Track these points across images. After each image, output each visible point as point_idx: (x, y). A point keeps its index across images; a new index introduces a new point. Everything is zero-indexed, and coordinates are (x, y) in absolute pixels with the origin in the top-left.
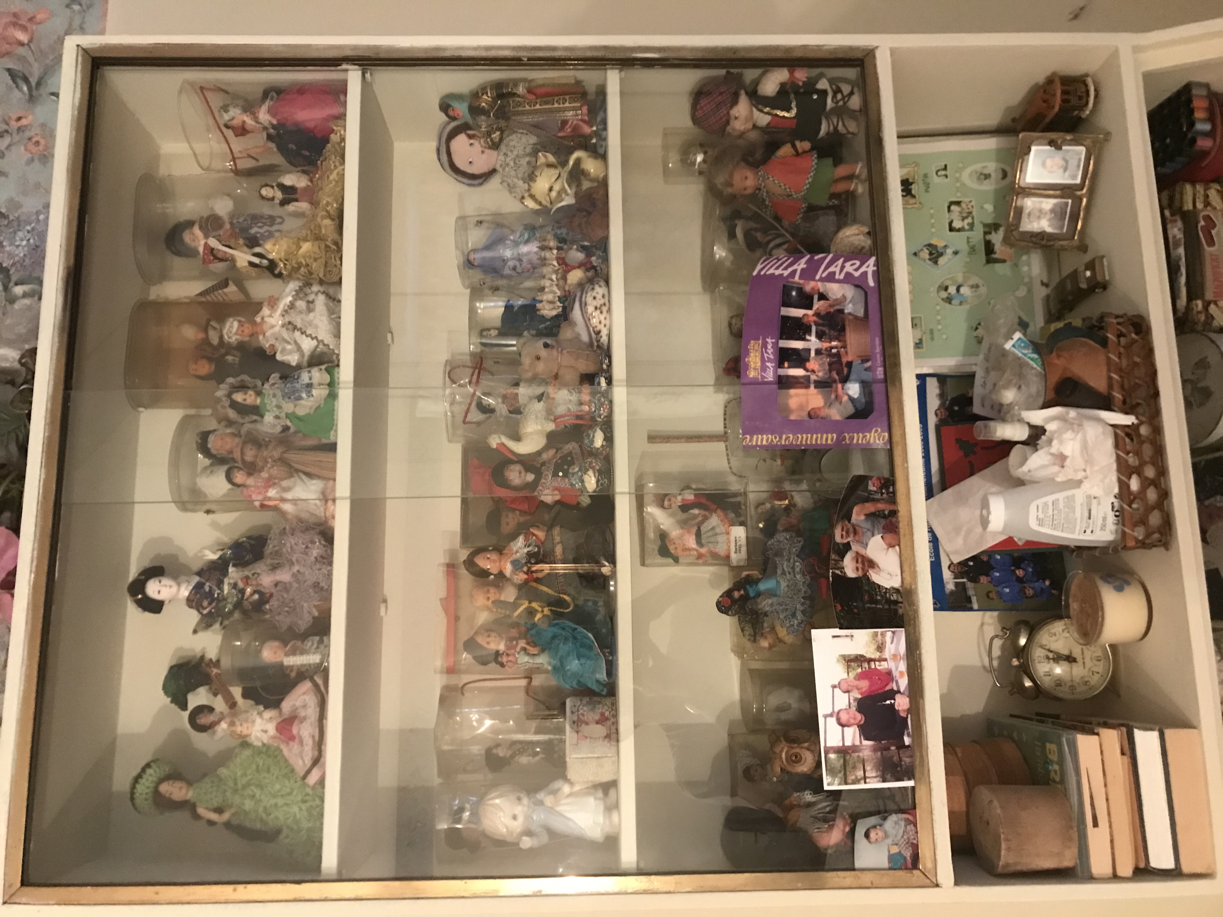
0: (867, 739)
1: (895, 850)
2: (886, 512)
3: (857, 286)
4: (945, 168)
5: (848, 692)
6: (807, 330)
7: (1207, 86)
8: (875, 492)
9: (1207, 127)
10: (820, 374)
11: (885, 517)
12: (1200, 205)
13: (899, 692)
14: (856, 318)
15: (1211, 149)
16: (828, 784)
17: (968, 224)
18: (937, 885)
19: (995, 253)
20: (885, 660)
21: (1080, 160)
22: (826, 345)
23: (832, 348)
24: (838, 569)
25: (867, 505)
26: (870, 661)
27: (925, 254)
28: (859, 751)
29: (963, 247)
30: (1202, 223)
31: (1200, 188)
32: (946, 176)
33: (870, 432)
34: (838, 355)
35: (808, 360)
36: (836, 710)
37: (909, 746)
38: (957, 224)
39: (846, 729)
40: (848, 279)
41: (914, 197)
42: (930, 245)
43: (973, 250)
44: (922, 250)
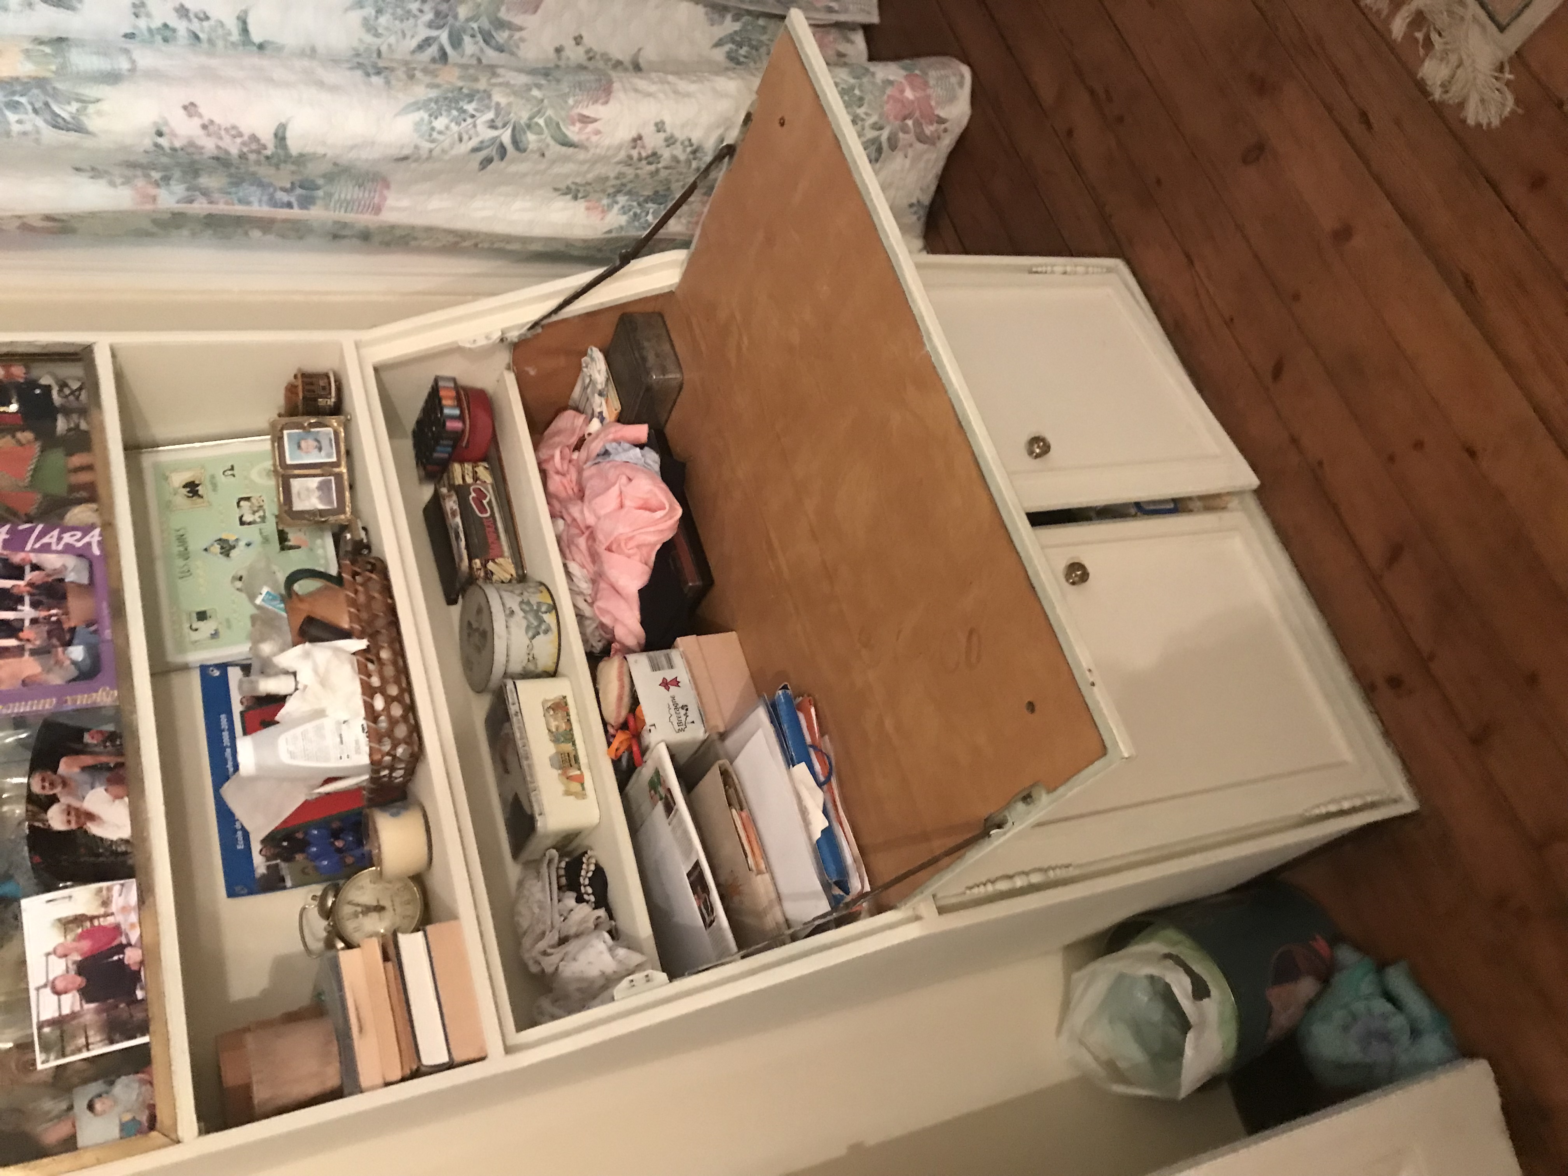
0: (89, 1001)
1: (127, 1117)
2: (112, 765)
3: (80, 556)
4: (232, 468)
5: (65, 956)
6: (20, 600)
7: (454, 380)
8: (96, 745)
9: (457, 412)
10: (38, 643)
11: (109, 769)
12: (469, 480)
13: (129, 945)
14: (80, 586)
15: (463, 431)
16: (43, 1063)
17: (260, 517)
18: (178, 1142)
19: (289, 541)
20: (112, 914)
21: (331, 440)
22: (44, 614)
23: (51, 616)
24: (38, 821)
25: (82, 757)
26: (92, 919)
27: (217, 548)
28: (81, 1016)
29: (257, 538)
30: (473, 494)
31: (468, 467)
32: (234, 476)
33: (97, 691)
34: (59, 622)
35: (21, 630)
36: (51, 978)
37: (142, 1000)
38: (248, 518)
39: (63, 997)
40: (69, 549)
41: (201, 497)
42: (220, 540)
43: (266, 540)
44: (212, 545)
